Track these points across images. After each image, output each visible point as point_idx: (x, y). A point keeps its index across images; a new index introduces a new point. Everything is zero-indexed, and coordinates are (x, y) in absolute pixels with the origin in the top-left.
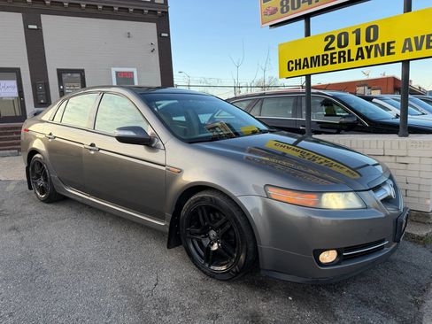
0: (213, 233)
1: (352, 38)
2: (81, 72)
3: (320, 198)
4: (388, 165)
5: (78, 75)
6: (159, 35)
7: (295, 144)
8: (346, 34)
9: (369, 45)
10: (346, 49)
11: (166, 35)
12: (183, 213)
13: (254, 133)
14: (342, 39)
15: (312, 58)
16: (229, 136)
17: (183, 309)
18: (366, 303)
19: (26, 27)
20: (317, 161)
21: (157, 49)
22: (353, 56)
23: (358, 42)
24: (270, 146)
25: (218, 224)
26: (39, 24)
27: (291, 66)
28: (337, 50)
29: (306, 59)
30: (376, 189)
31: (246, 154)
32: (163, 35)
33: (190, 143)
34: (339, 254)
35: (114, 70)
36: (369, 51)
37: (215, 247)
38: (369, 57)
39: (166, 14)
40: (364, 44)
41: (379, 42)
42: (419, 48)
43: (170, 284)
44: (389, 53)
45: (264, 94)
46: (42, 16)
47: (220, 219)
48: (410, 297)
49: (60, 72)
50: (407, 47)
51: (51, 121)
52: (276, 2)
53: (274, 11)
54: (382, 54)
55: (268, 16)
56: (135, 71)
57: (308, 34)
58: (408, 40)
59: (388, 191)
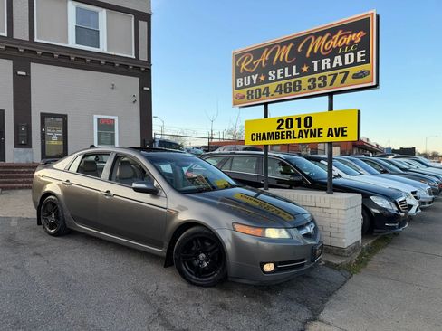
0: (202, 256)
1: (296, 123)
2: (64, 117)
3: (264, 231)
4: (313, 214)
5: (61, 120)
6: (141, 89)
7: (255, 197)
8: (291, 120)
9: (307, 129)
10: (291, 130)
11: (148, 89)
13: (227, 187)
14: (289, 122)
15: (268, 133)
16: (209, 190)
18: (291, 300)
19: (15, 73)
20: (270, 210)
21: (138, 101)
22: (296, 135)
23: (299, 126)
24: (238, 197)
26: (28, 71)
27: (254, 137)
28: (286, 130)
29: (264, 134)
30: (300, 227)
31: (218, 202)
32: (145, 88)
34: (275, 266)
35: (96, 117)
36: (306, 134)
38: (306, 137)
39: (149, 71)
40: (303, 128)
41: (313, 128)
42: (337, 135)
44: (319, 136)
45: (234, 153)
46: (32, 64)
48: (320, 298)
49: (44, 116)
50: (330, 133)
51: (67, 170)
52: (244, 92)
53: (242, 97)
54: (315, 137)
55: (238, 100)
56: (116, 118)
57: (266, 116)
58: (330, 129)
59: (309, 230)
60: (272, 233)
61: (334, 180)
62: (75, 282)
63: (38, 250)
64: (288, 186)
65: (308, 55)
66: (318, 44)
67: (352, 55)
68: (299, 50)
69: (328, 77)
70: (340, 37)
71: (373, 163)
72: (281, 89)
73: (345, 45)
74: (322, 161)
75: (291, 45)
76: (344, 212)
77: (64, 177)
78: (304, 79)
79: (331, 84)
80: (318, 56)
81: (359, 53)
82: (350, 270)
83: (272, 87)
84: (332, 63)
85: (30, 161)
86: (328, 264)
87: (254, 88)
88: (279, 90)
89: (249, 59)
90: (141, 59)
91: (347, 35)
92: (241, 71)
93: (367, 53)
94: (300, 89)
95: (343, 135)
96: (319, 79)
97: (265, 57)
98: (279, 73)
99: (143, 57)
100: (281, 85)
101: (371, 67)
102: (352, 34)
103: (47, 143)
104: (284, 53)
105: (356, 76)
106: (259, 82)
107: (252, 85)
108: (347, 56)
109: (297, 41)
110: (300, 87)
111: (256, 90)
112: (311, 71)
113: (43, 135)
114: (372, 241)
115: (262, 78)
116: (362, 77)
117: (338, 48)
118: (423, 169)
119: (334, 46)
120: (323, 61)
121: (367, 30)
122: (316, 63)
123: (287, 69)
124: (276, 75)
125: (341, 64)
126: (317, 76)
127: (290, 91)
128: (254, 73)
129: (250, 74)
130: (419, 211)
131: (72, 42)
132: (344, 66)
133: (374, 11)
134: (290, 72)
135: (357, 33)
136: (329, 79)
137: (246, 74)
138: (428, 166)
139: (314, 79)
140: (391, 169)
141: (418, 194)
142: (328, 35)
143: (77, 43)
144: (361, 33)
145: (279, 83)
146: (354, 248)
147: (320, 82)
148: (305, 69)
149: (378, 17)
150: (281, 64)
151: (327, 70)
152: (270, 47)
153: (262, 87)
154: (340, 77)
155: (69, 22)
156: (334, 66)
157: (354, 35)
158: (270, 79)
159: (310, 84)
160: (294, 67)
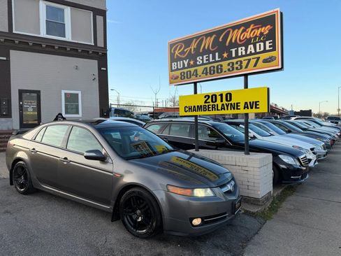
0: (138, 212)
1: (219, 98)
2: (38, 93)
3: (193, 191)
5: (36, 95)
6: (99, 69)
7: (188, 160)
8: (216, 96)
9: (227, 103)
10: (215, 104)
11: (105, 69)
12: (122, 200)
14: (214, 97)
15: (198, 106)
17: (122, 253)
18: (217, 247)
20: (199, 171)
21: (97, 78)
22: (220, 108)
23: (222, 101)
24: (174, 160)
25: (141, 207)
26: (8, 56)
27: (187, 109)
28: (211, 103)
29: (194, 106)
30: (222, 186)
31: (157, 167)
32: (102, 69)
33: (127, 160)
34: (202, 220)
35: (63, 92)
36: (227, 106)
37: (140, 219)
38: (227, 109)
39: (105, 55)
40: (225, 102)
41: (232, 102)
42: (252, 108)
43: (114, 241)
44: (237, 109)
45: (172, 121)
46: (11, 51)
47: (143, 203)
48: (241, 244)
49: (21, 92)
50: (246, 106)
51: (34, 140)
52: (178, 73)
53: (177, 78)
54: (234, 109)
55: (173, 80)
56: (79, 93)
57: (196, 92)
58: (246, 103)
59: (229, 187)
60: (200, 193)
61: (250, 141)
62: (37, 237)
63: (8, 208)
64: (214, 147)
65: (227, 44)
66: (235, 36)
67: (262, 44)
68: (220, 40)
69: (243, 62)
70: (252, 30)
71: (280, 125)
72: (207, 71)
73: (256, 36)
74: (241, 126)
75: (214, 36)
76: (258, 170)
77: (31, 146)
78: (225, 64)
79: (246, 67)
80: (236, 45)
81: (267, 42)
82: (264, 217)
83: (200, 69)
84: (246, 50)
85: (11, 128)
86: (247, 213)
87: (185, 71)
88: (205, 72)
89: (181, 48)
90: (98, 45)
91: (258, 28)
92: (175, 57)
93: (274, 43)
94: (221, 71)
95: (256, 108)
96: (237, 63)
97: (194, 46)
98: (205, 58)
99: (100, 44)
100: (206, 68)
101: (277, 53)
102: (262, 27)
103: (24, 113)
104: (208, 42)
105: (265, 61)
106: (189, 66)
107: (184, 68)
108: (258, 45)
109: (218, 33)
110: (222, 70)
111: (187, 72)
112: (230, 57)
113: (21, 107)
114: (281, 190)
115: (192, 63)
116: (270, 62)
117: (251, 38)
118: (318, 128)
119: (248, 37)
120: (240, 49)
121: (273, 25)
122: (233, 50)
123: (211, 55)
124: (203, 60)
125: (253, 51)
126: (235, 61)
127: (214, 73)
128: (185, 59)
129: (182, 59)
130: (317, 163)
131: (43, 33)
132: (256, 53)
133: (278, 9)
134: (214, 58)
135: (266, 26)
136: (244, 64)
137: (179, 59)
138: (322, 125)
139: (233, 63)
140: (294, 129)
141: (315, 150)
142: (242, 28)
143: (47, 34)
144: (269, 27)
145: (206, 66)
146: (267, 198)
147: (237, 66)
148: (225, 55)
149: (281, 14)
150: (206, 52)
151: (242, 56)
152: (197, 38)
153: (192, 70)
154: (253, 62)
155: (41, 17)
156: (248, 53)
157: (264, 28)
158: (198, 63)
159: (229, 67)
160: (217, 54)
